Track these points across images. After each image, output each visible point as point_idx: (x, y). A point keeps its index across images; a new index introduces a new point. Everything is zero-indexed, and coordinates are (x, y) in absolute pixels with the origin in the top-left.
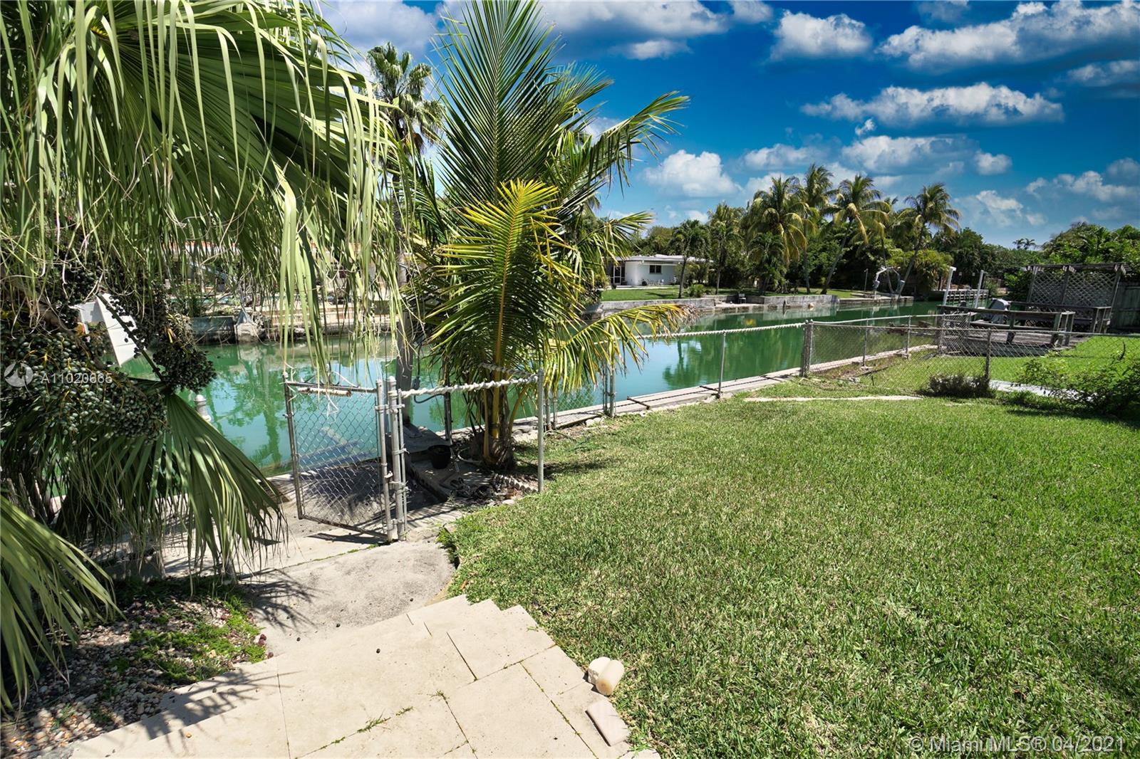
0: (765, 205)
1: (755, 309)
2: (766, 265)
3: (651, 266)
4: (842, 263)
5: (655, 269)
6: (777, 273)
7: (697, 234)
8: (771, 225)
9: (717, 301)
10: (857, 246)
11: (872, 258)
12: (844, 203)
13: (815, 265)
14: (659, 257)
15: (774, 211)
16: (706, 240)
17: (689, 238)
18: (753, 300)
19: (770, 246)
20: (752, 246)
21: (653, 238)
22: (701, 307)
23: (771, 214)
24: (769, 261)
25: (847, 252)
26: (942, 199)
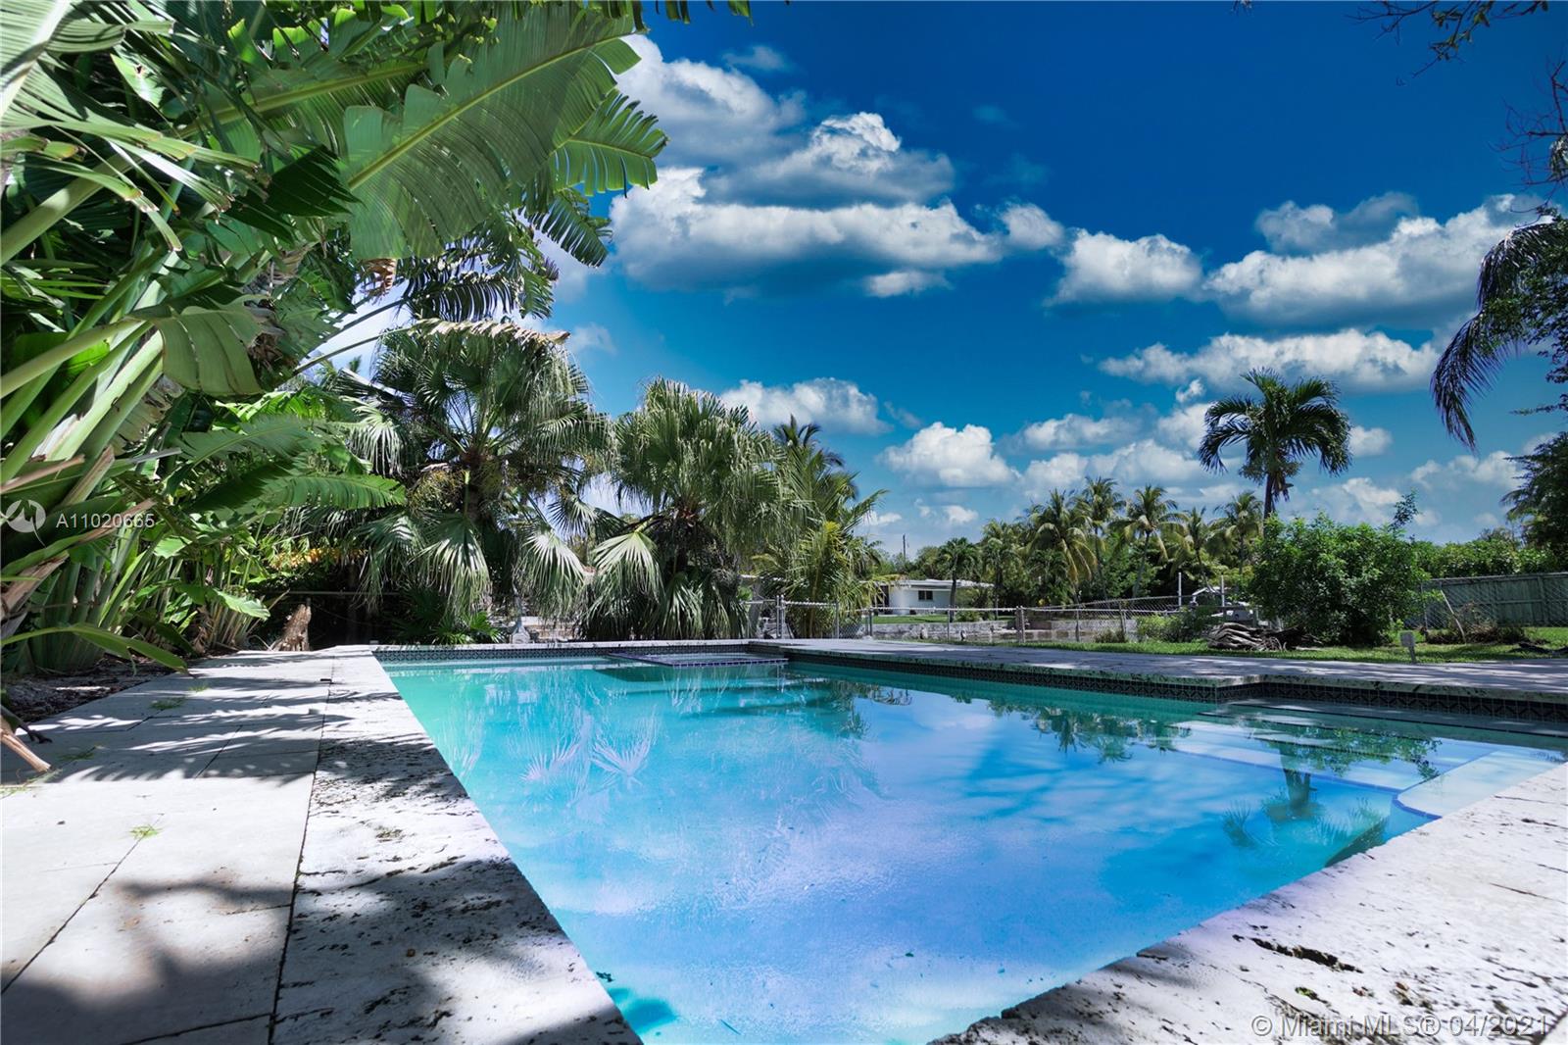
0: (1043, 520)
1: (1040, 635)
2: (1050, 586)
3: (920, 592)
4: (1156, 585)
5: (925, 596)
6: (1065, 595)
7: (964, 553)
8: (1050, 541)
9: (996, 626)
10: (1171, 563)
11: (1192, 578)
12: (1135, 515)
13: (1123, 588)
14: (930, 582)
15: (1051, 526)
16: (975, 559)
17: (956, 559)
18: (1039, 625)
19: (1052, 564)
20: (1031, 565)
21: (924, 560)
22: (975, 632)
23: (1047, 530)
24: (1052, 581)
25: (1159, 571)
26: (1256, 507)
